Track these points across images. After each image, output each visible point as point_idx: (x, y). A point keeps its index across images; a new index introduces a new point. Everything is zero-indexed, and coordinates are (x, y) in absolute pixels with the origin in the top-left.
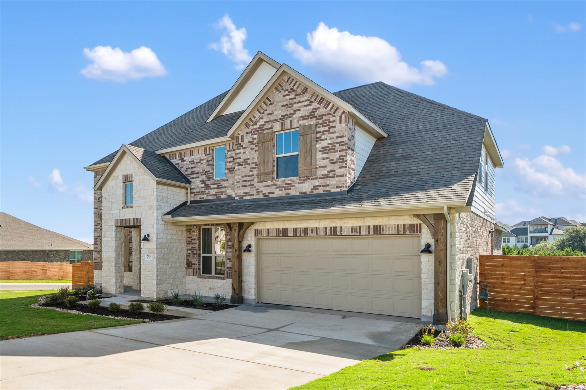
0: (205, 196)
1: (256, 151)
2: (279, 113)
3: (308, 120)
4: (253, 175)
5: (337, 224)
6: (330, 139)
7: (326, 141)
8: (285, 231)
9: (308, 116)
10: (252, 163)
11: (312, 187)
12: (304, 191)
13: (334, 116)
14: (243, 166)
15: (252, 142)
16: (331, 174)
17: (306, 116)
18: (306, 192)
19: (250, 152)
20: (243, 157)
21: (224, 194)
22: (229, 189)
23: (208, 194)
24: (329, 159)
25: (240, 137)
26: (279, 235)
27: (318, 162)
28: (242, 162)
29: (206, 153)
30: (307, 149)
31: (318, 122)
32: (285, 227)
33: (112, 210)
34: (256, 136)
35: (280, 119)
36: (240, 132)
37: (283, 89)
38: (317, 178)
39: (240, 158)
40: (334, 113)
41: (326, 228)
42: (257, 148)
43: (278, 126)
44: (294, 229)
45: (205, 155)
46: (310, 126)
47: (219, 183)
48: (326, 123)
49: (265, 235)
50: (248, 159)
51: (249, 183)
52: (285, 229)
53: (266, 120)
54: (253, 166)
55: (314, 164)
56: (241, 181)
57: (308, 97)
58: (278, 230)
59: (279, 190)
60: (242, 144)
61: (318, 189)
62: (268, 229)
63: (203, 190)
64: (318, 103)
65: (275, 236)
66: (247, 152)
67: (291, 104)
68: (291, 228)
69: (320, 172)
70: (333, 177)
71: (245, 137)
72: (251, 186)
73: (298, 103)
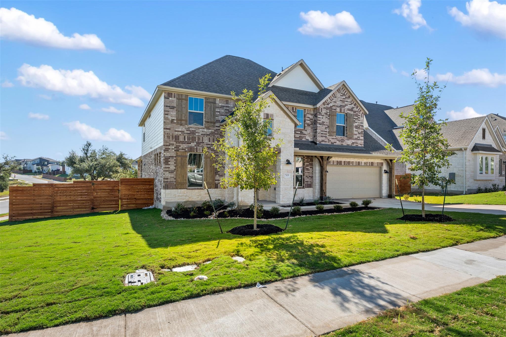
2: (339, 103)
3: (350, 111)
4: (327, 132)
10: (326, 125)
11: (352, 143)
12: (349, 144)
13: (359, 113)
14: (322, 125)
15: (326, 114)
16: (358, 138)
17: (350, 109)
19: (325, 119)
20: (322, 120)
21: (304, 138)
22: (307, 136)
24: (358, 131)
26: (338, 164)
27: (354, 132)
28: (321, 123)
30: (351, 125)
31: (354, 114)
34: (328, 111)
35: (340, 106)
36: (321, 107)
37: (340, 92)
38: (353, 139)
39: (320, 120)
42: (329, 118)
43: (338, 110)
44: (344, 161)
45: (293, 112)
46: (351, 114)
48: (357, 115)
49: (332, 164)
50: (324, 122)
51: (324, 135)
52: (341, 161)
53: (333, 105)
54: (327, 126)
56: (320, 133)
57: (351, 101)
58: (337, 162)
59: (338, 142)
60: (321, 113)
61: (354, 144)
62: (333, 161)
67: (344, 101)
69: (355, 137)
70: (359, 140)
71: (323, 110)
72: (326, 137)
73: (347, 101)
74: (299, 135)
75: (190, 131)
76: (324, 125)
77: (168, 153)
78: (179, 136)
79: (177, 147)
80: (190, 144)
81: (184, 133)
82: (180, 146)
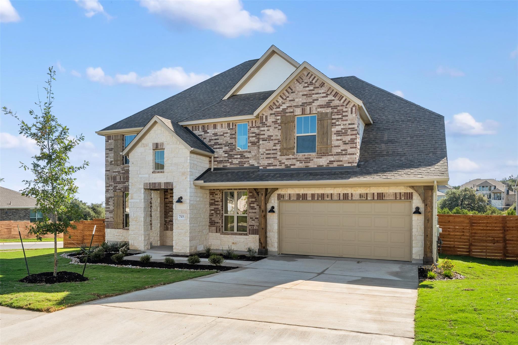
0: (229, 164)
1: (279, 130)
2: (300, 100)
3: (325, 109)
4: (276, 149)
5: (349, 191)
6: (343, 125)
7: (339, 127)
8: (305, 195)
9: (325, 105)
10: (275, 140)
11: (328, 162)
12: (321, 164)
13: (346, 108)
14: (267, 141)
15: (275, 122)
16: (344, 152)
17: (323, 105)
18: (323, 166)
19: (274, 130)
20: (267, 134)
21: (246, 163)
22: (252, 159)
23: (231, 163)
24: (342, 140)
25: (264, 117)
26: (299, 199)
27: (333, 143)
28: (266, 138)
29: (230, 127)
30: (324, 132)
31: (334, 111)
32: (305, 192)
33: (140, 174)
34: (279, 117)
35: (301, 105)
36: (264, 113)
37: (303, 82)
38: (332, 155)
39: (264, 134)
40: (347, 105)
41: (339, 194)
42: (280, 127)
43: (299, 111)
44: (312, 194)
45: (229, 129)
46: (327, 114)
47: (243, 154)
48: (340, 112)
49: (287, 199)
50: (272, 136)
51: (272, 156)
52: (305, 194)
53: (288, 105)
54: (277, 142)
55: (330, 144)
56: (265, 154)
57: (325, 91)
58: (298, 195)
59: (300, 163)
60: (266, 123)
61: (333, 164)
62: (290, 194)
63: (227, 159)
64: (333, 96)
65: (296, 199)
66: (271, 130)
67: (310, 94)
68: (310, 194)
69: (335, 150)
70: (346, 154)
71: (269, 117)
72: (275, 158)
73: (316, 94)
74: (239, 160)
75: (124, 170)
76: (272, 140)
77: (108, 194)
78: (116, 177)
79: (115, 187)
80: (125, 183)
81: (120, 173)
82: (117, 186)
